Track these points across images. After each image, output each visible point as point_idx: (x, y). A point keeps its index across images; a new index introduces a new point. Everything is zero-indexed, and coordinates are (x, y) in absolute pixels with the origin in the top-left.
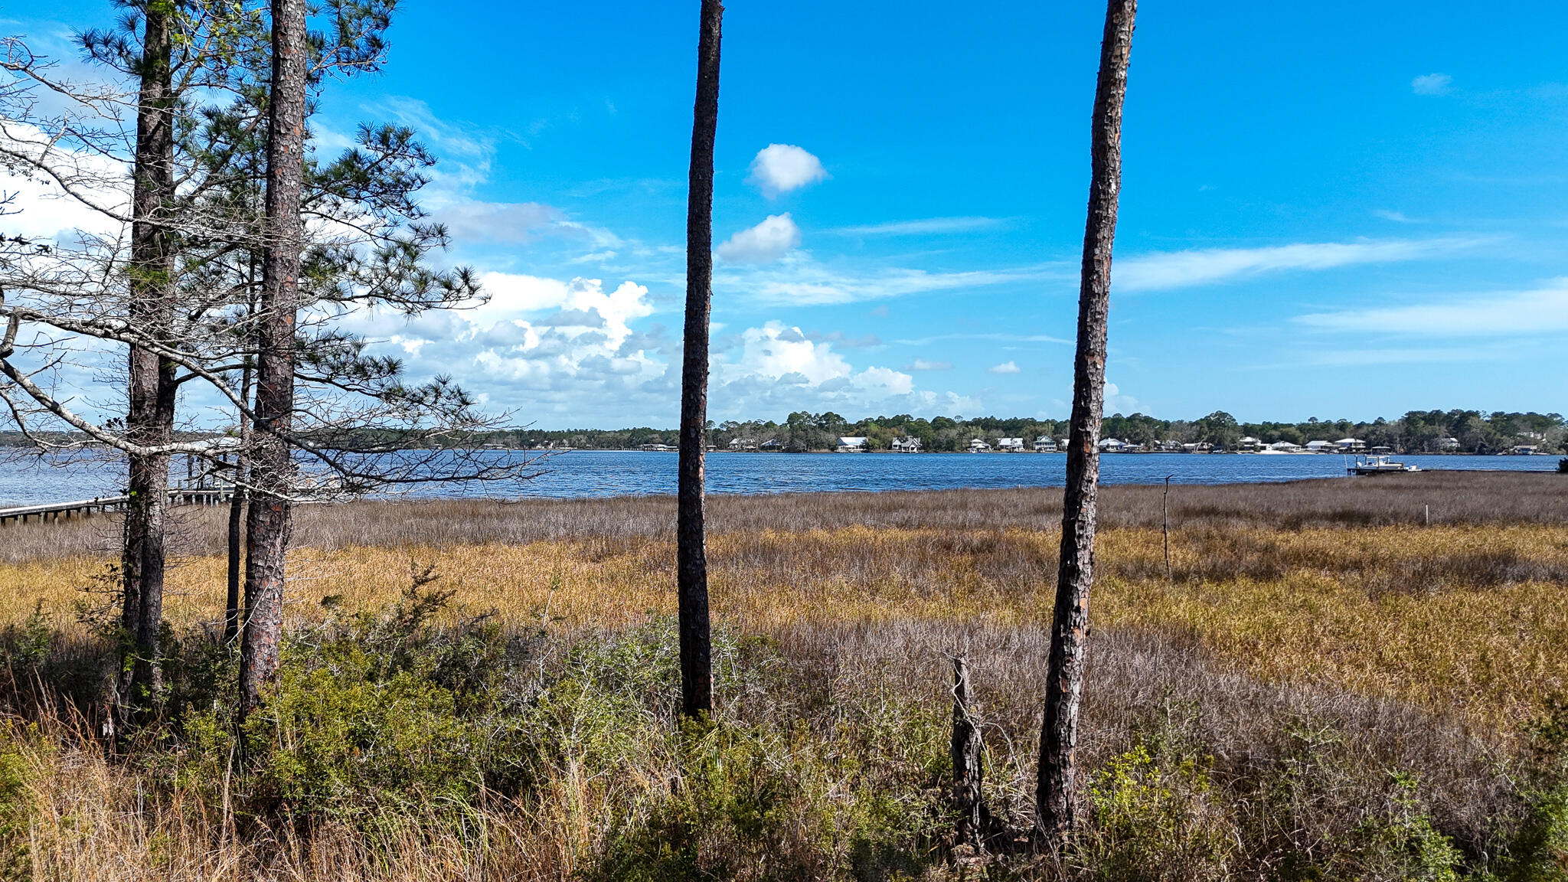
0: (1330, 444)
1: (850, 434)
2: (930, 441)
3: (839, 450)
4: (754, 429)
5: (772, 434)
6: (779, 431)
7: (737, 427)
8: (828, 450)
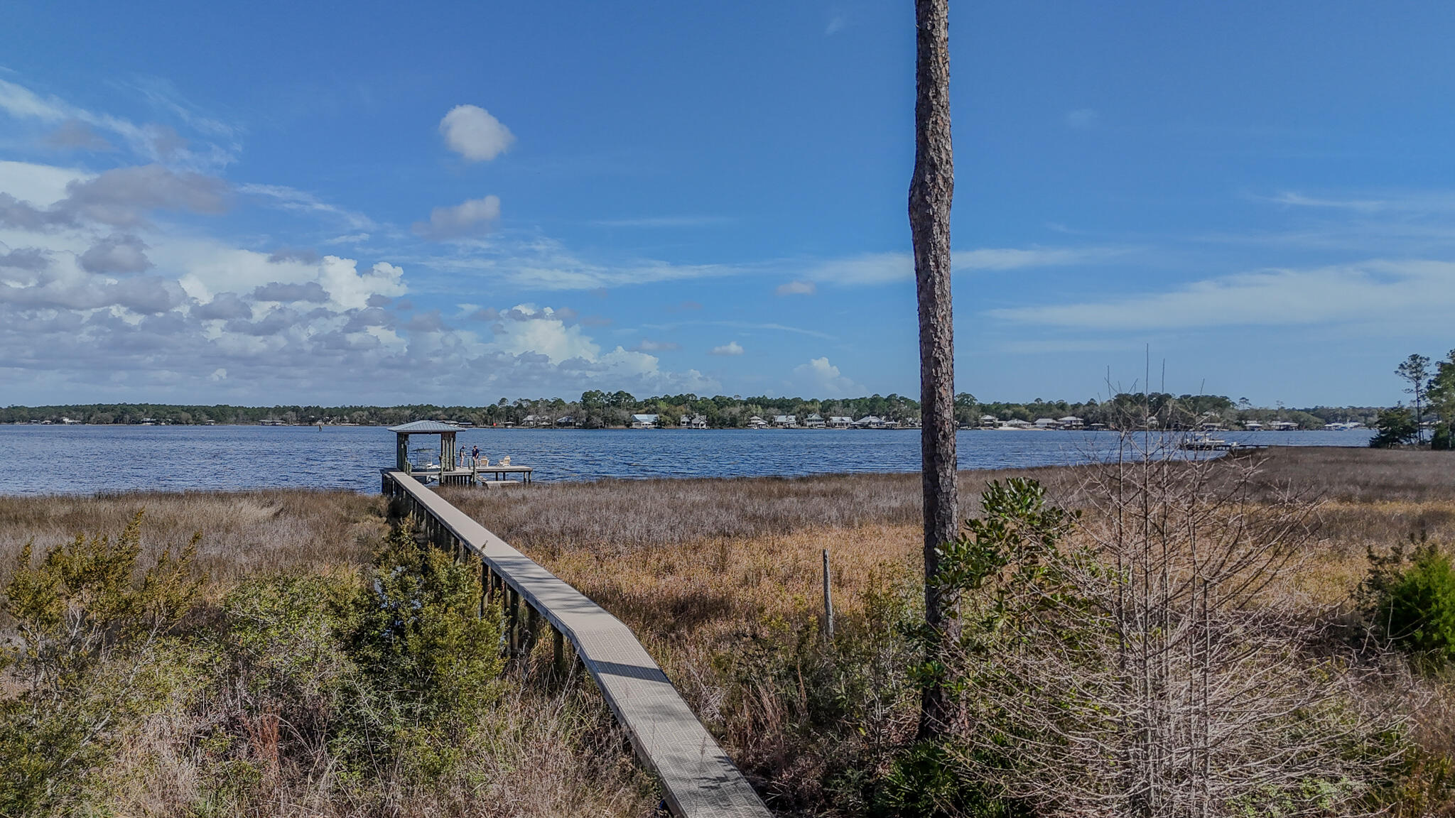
0: (1055, 422)
1: (640, 411)
2: (715, 418)
3: (634, 426)
4: (550, 406)
5: (567, 411)
6: (574, 409)
7: (529, 404)
8: (623, 427)
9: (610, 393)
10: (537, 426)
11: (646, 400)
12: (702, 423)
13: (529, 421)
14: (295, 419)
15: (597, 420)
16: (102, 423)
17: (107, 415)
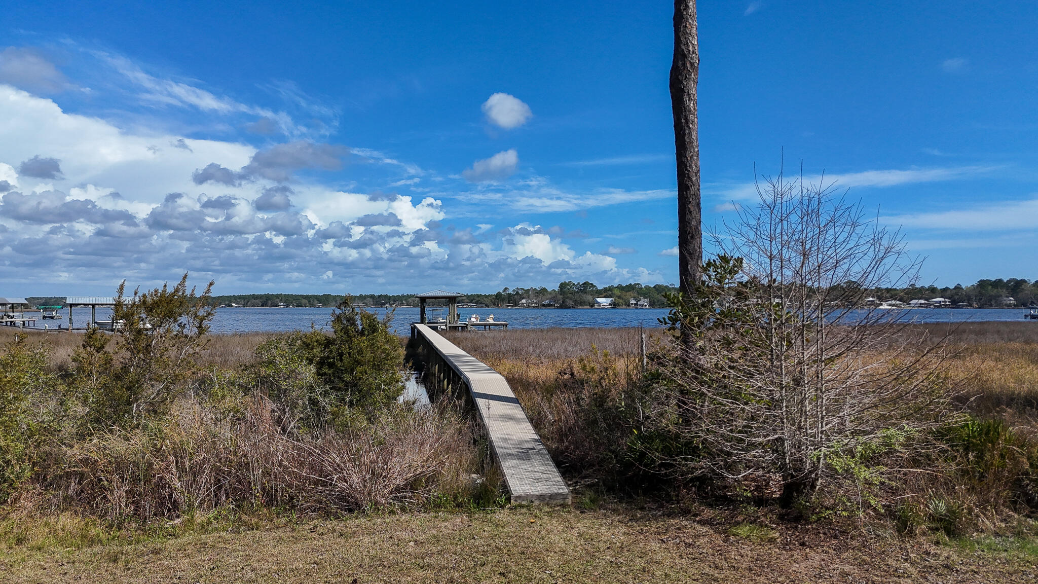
0: (927, 302)
1: (601, 296)
2: (656, 301)
3: (596, 307)
4: (537, 293)
5: (550, 296)
6: (554, 295)
7: (523, 292)
8: (588, 307)
9: (579, 283)
10: (529, 307)
11: (604, 288)
12: (646, 304)
13: (523, 303)
14: (372, 303)
15: (570, 302)
16: (255, 306)
17: (257, 301)
